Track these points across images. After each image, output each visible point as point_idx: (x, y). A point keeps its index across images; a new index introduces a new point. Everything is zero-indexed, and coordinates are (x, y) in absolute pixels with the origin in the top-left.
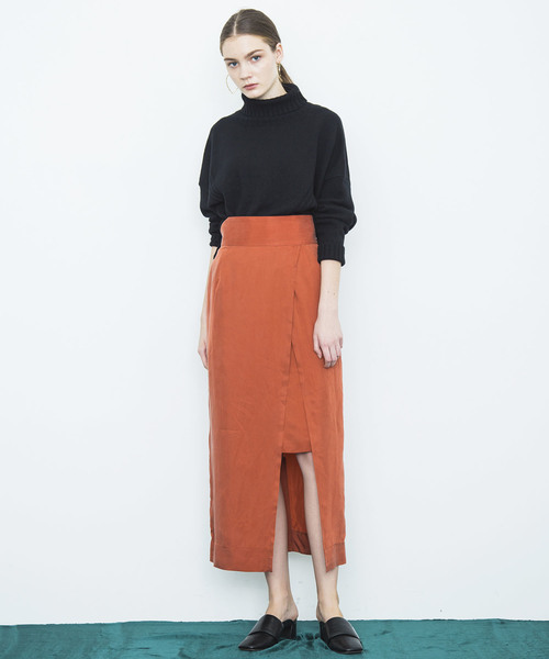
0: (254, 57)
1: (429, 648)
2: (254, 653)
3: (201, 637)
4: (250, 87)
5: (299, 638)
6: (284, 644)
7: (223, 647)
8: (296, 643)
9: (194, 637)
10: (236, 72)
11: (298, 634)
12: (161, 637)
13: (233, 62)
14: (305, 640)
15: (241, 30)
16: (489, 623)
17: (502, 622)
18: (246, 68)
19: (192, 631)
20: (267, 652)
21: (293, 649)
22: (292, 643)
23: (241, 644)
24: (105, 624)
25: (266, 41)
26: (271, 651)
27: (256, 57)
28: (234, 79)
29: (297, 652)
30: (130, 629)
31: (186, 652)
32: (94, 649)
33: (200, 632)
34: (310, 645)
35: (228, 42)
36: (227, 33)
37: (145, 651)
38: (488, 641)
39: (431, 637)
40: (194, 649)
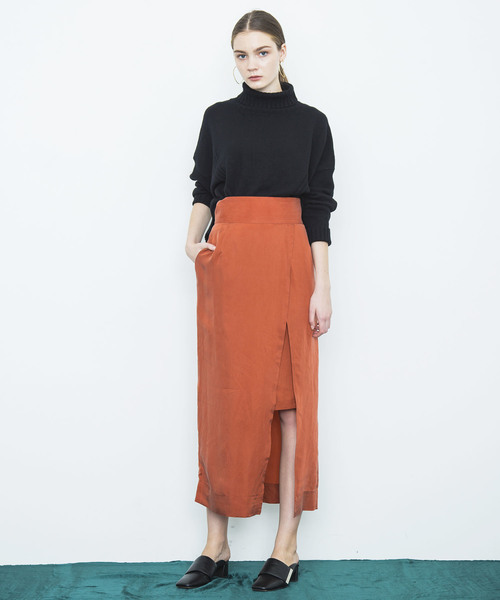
0: (262, 52)
1: (346, 585)
2: (189, 591)
3: (143, 576)
4: (255, 78)
5: (231, 577)
6: (217, 582)
7: (162, 585)
8: (228, 581)
9: (137, 576)
10: (244, 64)
11: (230, 573)
12: (106, 577)
13: (242, 55)
14: (235, 579)
15: (253, 27)
16: (400, 562)
17: (411, 562)
18: (253, 60)
19: (135, 571)
20: (201, 590)
21: (224, 587)
22: (224, 582)
23: (179, 581)
24: (56, 565)
25: (274, 40)
26: (205, 589)
27: (264, 53)
28: (240, 70)
29: (228, 589)
30: (79, 569)
31: (129, 590)
32: (46, 587)
33: (142, 572)
34: (240, 583)
35: (240, 36)
36: (240, 27)
37: (92, 589)
38: (398, 579)
39: (348, 575)
40: (136, 587)
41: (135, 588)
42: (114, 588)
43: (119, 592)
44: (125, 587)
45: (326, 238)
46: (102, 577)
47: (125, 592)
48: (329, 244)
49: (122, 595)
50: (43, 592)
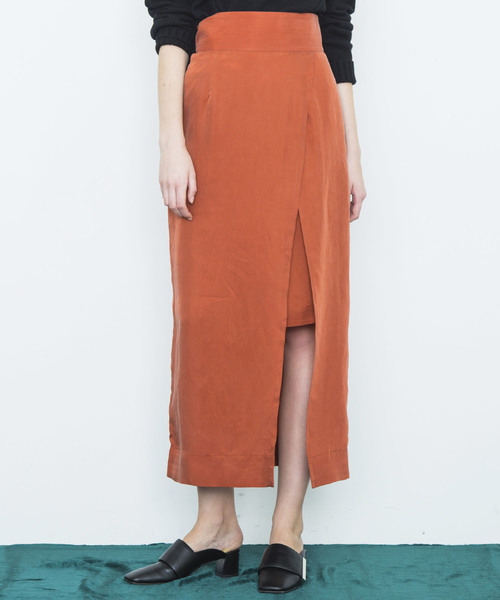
1: (407, 581)
31: (89, 585)
37: (36, 583)
38: (485, 573)
39: (410, 567)
40: (99, 581)
41: (97, 582)
42: (69, 582)
43: (75, 588)
44: (84, 581)
46: (49, 566)
47: (84, 588)
48: (353, 81)
49: (80, 593)
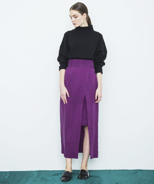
4: (74, 24)
17: (141, 170)
30: (39, 172)
45: (101, 71)
50: (28, 179)
